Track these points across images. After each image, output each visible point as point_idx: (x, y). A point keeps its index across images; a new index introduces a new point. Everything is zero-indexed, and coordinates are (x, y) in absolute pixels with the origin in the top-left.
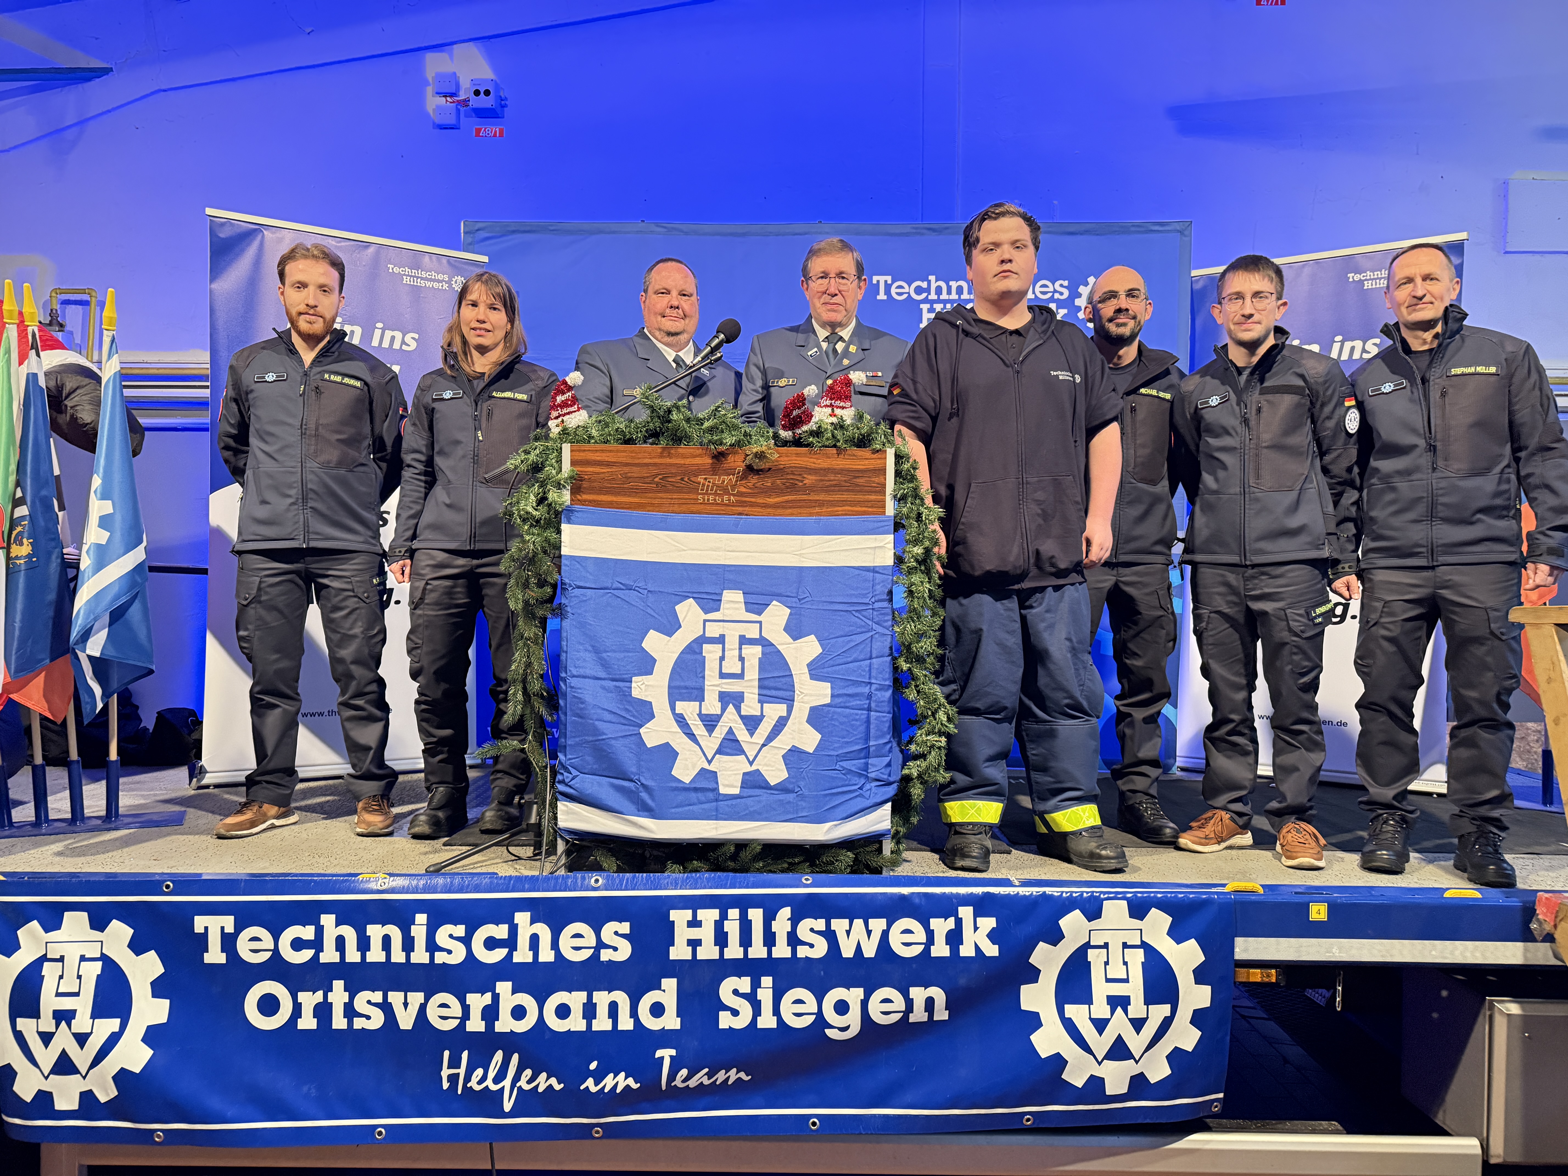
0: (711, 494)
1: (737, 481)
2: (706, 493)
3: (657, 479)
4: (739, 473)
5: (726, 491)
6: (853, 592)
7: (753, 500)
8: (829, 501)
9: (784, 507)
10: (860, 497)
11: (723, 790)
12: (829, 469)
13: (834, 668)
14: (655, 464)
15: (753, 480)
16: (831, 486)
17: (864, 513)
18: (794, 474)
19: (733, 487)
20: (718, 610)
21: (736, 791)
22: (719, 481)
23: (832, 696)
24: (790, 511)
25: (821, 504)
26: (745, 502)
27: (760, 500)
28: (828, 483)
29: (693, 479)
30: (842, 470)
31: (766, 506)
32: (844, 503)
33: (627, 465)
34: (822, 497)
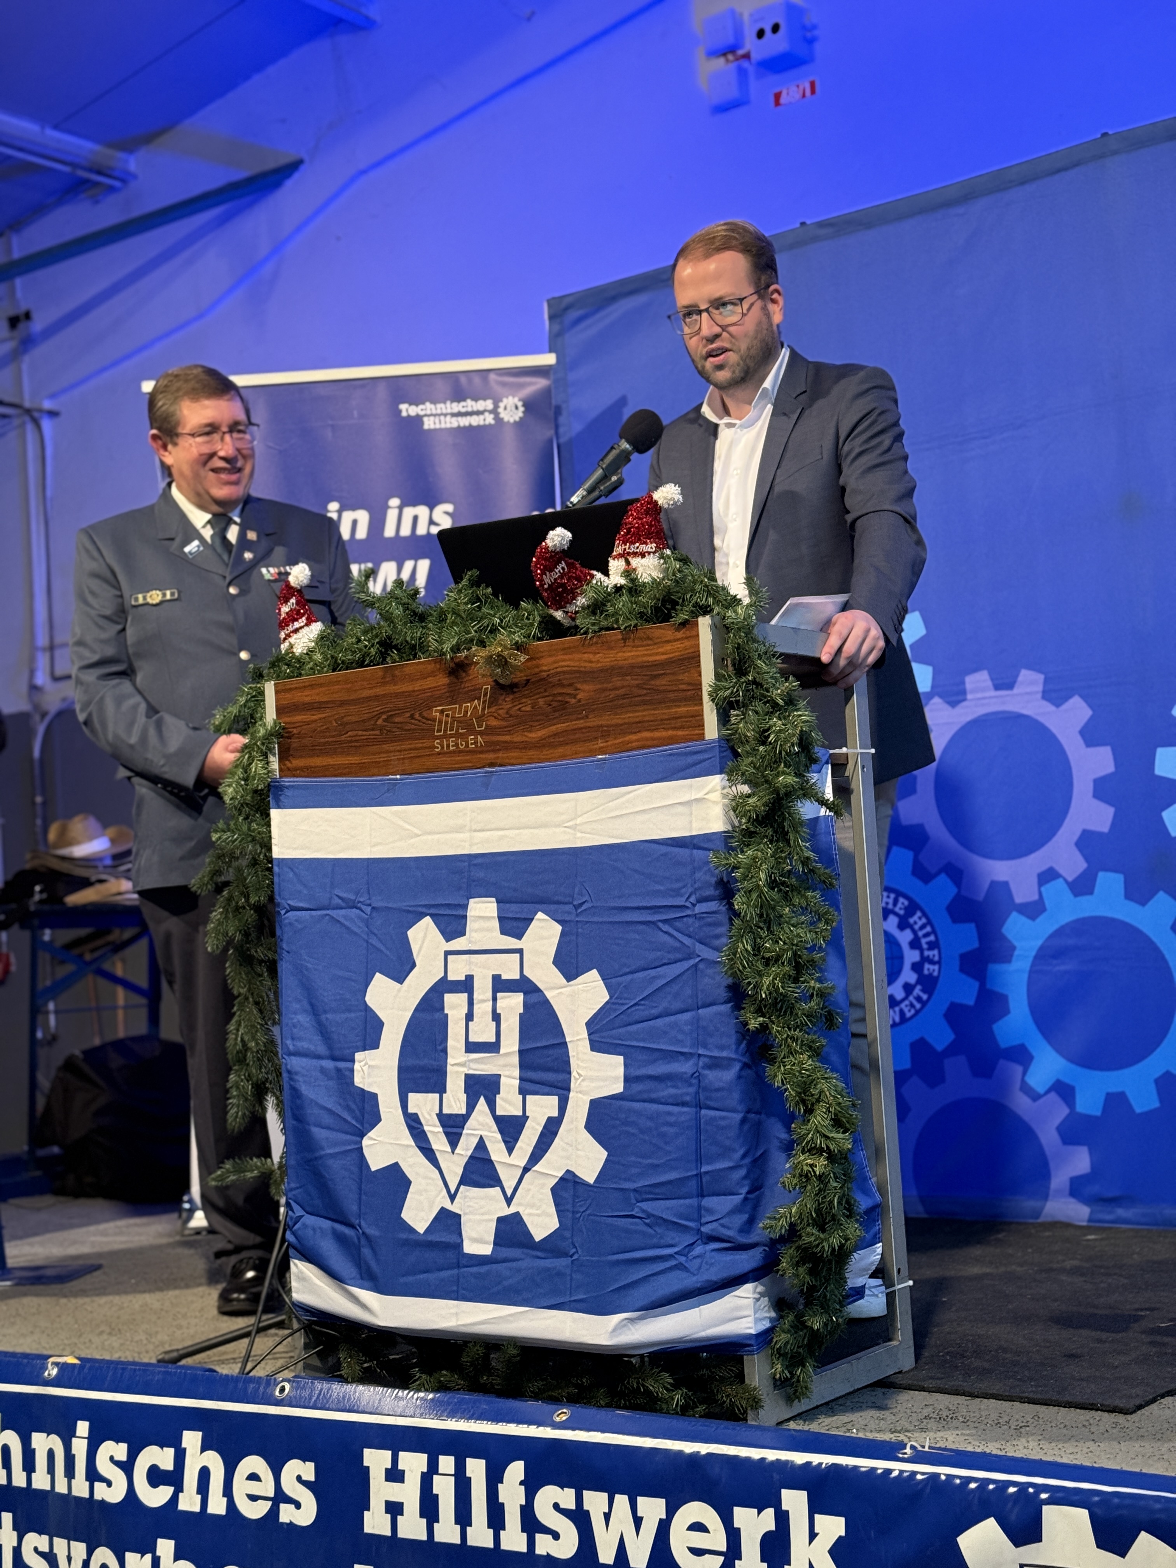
0: (451, 736)
1: (484, 709)
2: (446, 736)
3: (380, 722)
4: (485, 695)
5: (471, 730)
6: (658, 887)
7: (507, 738)
8: (617, 725)
9: (552, 746)
10: (662, 712)
11: (469, 1248)
12: (613, 668)
13: (629, 1028)
14: (377, 697)
15: (507, 703)
16: (618, 697)
17: (672, 741)
18: (563, 686)
19: (480, 719)
20: (462, 933)
21: (486, 1250)
22: (460, 712)
23: (627, 1080)
24: (561, 750)
25: (605, 732)
26: (498, 743)
27: (517, 738)
28: (613, 694)
29: (425, 714)
30: (632, 667)
31: (525, 746)
32: (640, 726)
33: (342, 703)
34: (606, 720)
